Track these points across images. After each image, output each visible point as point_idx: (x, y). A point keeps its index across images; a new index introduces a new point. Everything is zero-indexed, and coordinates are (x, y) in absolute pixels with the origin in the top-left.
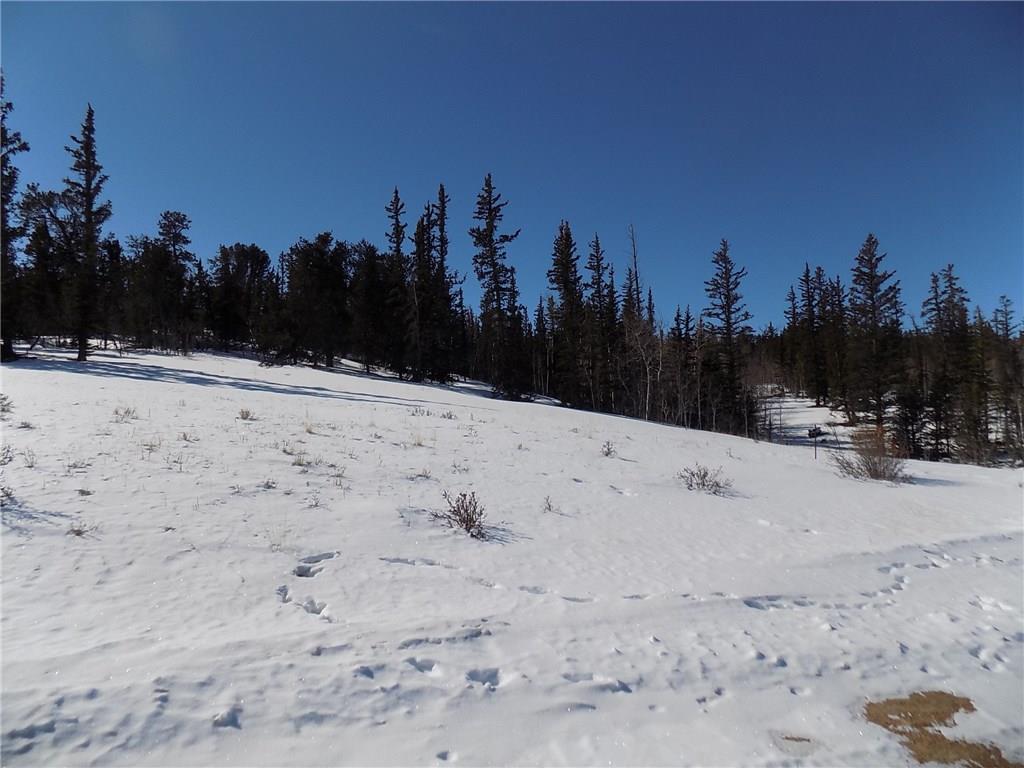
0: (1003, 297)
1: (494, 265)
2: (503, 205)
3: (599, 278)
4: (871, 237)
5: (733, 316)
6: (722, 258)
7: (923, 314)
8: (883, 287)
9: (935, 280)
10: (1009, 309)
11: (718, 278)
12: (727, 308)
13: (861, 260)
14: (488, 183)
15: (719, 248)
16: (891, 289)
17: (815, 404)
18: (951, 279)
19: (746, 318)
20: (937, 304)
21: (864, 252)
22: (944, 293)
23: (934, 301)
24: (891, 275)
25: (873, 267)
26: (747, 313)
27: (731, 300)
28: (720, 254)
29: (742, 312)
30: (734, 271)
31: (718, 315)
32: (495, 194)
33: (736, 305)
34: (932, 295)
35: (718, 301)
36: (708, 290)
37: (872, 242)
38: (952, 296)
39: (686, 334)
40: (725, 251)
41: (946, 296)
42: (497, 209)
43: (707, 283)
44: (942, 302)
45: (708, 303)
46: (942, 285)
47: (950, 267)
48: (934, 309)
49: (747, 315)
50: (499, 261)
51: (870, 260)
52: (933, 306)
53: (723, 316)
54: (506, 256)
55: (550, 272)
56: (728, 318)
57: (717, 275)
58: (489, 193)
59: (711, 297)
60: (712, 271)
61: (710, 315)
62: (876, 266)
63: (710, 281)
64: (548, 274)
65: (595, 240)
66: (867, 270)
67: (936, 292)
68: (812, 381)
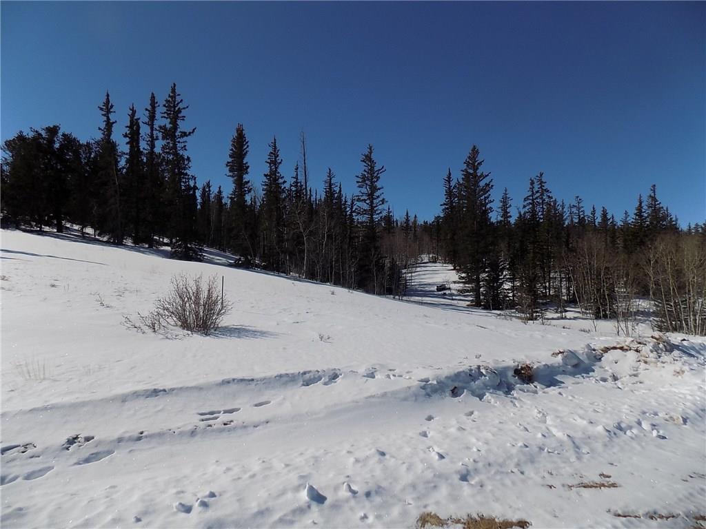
0: (577, 197)
1: (176, 154)
2: (184, 108)
3: (276, 170)
4: (474, 148)
5: (375, 201)
6: (368, 159)
7: (524, 207)
8: (482, 184)
9: (532, 183)
10: (581, 205)
11: (366, 173)
12: (371, 196)
13: (467, 164)
14: (173, 90)
15: (367, 152)
16: (487, 185)
17: (453, 268)
18: (541, 183)
19: (383, 203)
20: (533, 200)
21: (469, 157)
22: (537, 192)
23: (531, 198)
24: (488, 175)
25: (476, 169)
26: (383, 199)
27: (374, 189)
28: (366, 156)
29: (380, 199)
30: (376, 169)
31: (365, 200)
32: (178, 99)
33: (377, 194)
34: (530, 193)
35: (364, 190)
36: (358, 182)
37: (475, 152)
38: (542, 194)
39: (351, 215)
40: (371, 153)
41: (538, 194)
42: (179, 111)
43: (358, 177)
44: (536, 198)
45: (357, 191)
46: (537, 186)
47: (541, 175)
48: (530, 203)
49: (383, 201)
50: (181, 152)
51: (473, 164)
52: (530, 201)
53: (368, 202)
54: (187, 148)
55: (228, 163)
56: (372, 202)
57: (365, 171)
58: (173, 97)
59: (359, 187)
60: (361, 168)
61: (359, 200)
62: (478, 169)
63: (360, 175)
64: (227, 166)
65: (273, 141)
66: (471, 171)
67: (533, 191)
68: (451, 251)
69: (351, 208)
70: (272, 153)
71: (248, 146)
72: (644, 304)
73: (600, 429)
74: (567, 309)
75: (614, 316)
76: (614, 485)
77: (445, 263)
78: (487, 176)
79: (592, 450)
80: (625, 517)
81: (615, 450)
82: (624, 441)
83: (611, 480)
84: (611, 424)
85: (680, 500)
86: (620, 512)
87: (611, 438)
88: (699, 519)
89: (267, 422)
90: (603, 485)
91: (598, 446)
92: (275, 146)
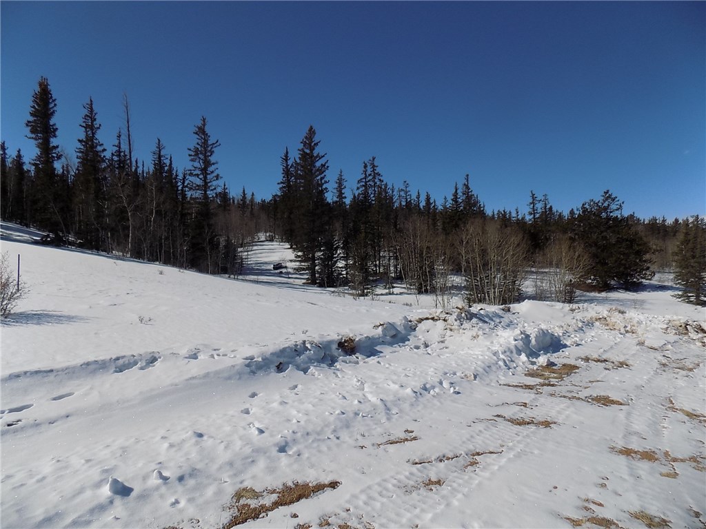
0: (405, 182)
3: (93, 136)
4: (311, 128)
5: (208, 176)
6: (201, 131)
7: (358, 188)
8: (318, 164)
9: (365, 166)
10: (408, 189)
11: (199, 147)
12: (204, 171)
13: (305, 144)
15: (200, 124)
16: (323, 166)
17: (289, 247)
18: (374, 167)
19: (217, 179)
20: (366, 182)
21: (306, 138)
22: (370, 175)
23: (364, 180)
24: (324, 156)
25: (312, 149)
26: (218, 175)
27: (207, 163)
28: (199, 128)
29: (215, 174)
30: (210, 142)
31: (198, 175)
33: (211, 169)
34: (364, 176)
35: (197, 164)
36: (190, 155)
37: (312, 132)
38: (374, 178)
40: (204, 125)
41: (371, 177)
43: (190, 150)
44: (369, 181)
45: (189, 165)
46: (369, 170)
47: (374, 159)
48: (363, 186)
49: (217, 177)
51: (310, 144)
52: (364, 184)
53: (201, 176)
55: (29, 122)
56: (205, 178)
57: (198, 144)
59: (192, 160)
60: (194, 141)
61: (191, 174)
62: (314, 149)
63: (192, 148)
64: (27, 125)
65: (89, 103)
66: (308, 151)
67: (366, 174)
68: (287, 230)
69: (183, 183)
70: (87, 115)
71: (55, 105)
72: (457, 280)
73: (409, 391)
74: (394, 285)
75: (433, 291)
76: (415, 439)
77: (282, 242)
78: (322, 157)
79: (401, 411)
80: (420, 464)
81: (419, 408)
82: (428, 400)
83: (413, 435)
84: (418, 385)
85: (464, 442)
86: (417, 461)
87: (417, 398)
88: (474, 456)
89: (67, 417)
90: (407, 440)
91: (406, 406)
92: (92, 108)
